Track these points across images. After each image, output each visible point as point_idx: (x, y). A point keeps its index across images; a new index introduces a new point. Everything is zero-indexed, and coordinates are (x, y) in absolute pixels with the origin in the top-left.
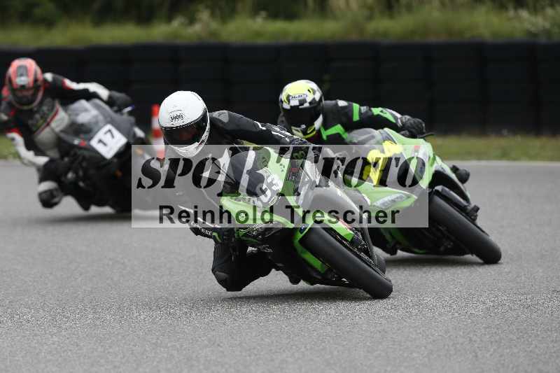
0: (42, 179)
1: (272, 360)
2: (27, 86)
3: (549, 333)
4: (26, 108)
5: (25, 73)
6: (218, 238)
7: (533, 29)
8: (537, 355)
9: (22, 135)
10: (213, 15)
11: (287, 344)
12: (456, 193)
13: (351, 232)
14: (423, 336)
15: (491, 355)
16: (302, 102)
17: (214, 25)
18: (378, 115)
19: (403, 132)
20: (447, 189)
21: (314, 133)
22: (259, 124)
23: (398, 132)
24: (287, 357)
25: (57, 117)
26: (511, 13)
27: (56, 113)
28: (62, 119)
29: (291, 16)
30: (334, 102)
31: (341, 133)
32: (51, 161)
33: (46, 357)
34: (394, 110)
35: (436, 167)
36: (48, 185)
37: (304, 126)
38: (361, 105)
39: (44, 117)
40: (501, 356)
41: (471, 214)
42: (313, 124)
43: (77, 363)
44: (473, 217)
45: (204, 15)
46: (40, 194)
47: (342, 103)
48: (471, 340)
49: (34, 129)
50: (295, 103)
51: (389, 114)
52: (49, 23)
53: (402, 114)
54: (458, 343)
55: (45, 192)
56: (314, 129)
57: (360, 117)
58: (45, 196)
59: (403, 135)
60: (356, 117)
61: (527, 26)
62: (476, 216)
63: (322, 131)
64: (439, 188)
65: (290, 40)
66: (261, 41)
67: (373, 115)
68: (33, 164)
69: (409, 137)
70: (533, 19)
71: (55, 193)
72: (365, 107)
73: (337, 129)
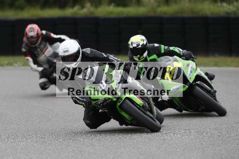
0: (41, 77)
1: (117, 152)
2: (34, 37)
3: (235, 140)
4: (33, 46)
5: (33, 31)
6: (84, 105)
7: (228, 11)
8: (230, 150)
9: (32, 58)
10: (92, 5)
11: (123, 145)
12: (206, 85)
13: (143, 103)
14: (181, 142)
15: (210, 150)
16: (138, 45)
17: (92, 9)
18: (172, 50)
19: (182, 58)
20: (202, 83)
21: (144, 59)
22: (104, 54)
23: (180, 57)
24: (123, 151)
25: (48, 50)
26: (219, 4)
27: (47, 48)
28: (50, 51)
29: (125, 5)
30: (153, 44)
31: (156, 58)
32: (44, 69)
33: (20, 151)
34: (179, 48)
35: (197, 73)
36: (43, 80)
37: (139, 56)
38: (165, 46)
39: (42, 50)
40: (215, 150)
41: (213, 94)
42: (143, 55)
43: (34, 153)
44: (214, 95)
45: (88, 5)
46: (40, 84)
47: (156, 45)
48: (202, 144)
49: (37, 55)
50: (135, 45)
51: (177, 50)
52: (21, 8)
53: (183, 49)
54: (196, 145)
55: (42, 83)
56: (144, 57)
57: (164, 51)
58: (42, 85)
59: (183, 59)
60: (163, 51)
61: (226, 10)
62: (215, 95)
63: (148, 57)
64: (198, 82)
65: (125, 15)
66: (113, 16)
67: (170, 50)
68: (37, 71)
69: (185, 60)
70: (228, 7)
71: (47, 83)
72: (167, 47)
73: (154, 56)
